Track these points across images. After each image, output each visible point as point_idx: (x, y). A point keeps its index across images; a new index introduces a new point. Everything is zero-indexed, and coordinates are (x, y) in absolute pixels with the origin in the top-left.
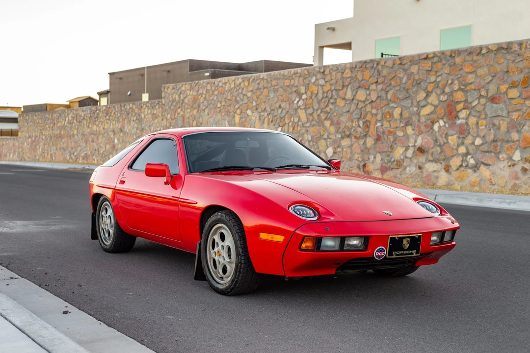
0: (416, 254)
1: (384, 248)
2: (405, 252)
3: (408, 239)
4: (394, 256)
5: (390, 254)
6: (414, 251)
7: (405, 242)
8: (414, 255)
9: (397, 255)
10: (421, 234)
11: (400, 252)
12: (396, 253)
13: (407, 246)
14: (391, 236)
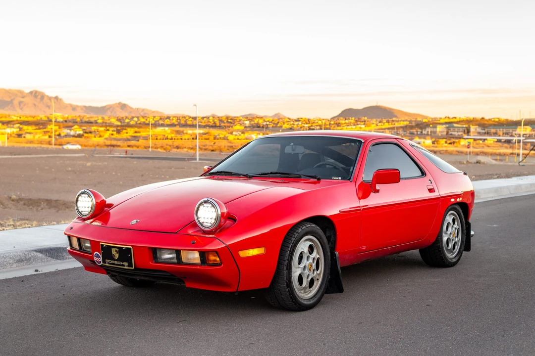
0: (129, 266)
1: (99, 254)
2: (116, 262)
3: (116, 249)
4: (107, 265)
5: (104, 262)
6: (126, 264)
7: (114, 251)
8: (126, 267)
9: (109, 263)
10: (131, 247)
11: (112, 262)
12: (109, 261)
13: (117, 256)
14: (101, 243)
